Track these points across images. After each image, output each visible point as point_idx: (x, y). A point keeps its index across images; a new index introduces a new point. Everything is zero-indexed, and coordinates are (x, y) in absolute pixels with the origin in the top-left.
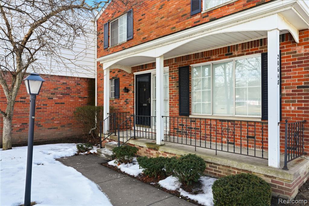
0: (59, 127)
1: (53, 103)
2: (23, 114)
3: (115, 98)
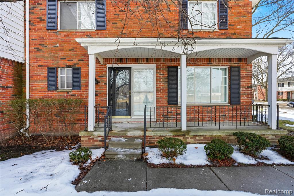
3: (72, 90)
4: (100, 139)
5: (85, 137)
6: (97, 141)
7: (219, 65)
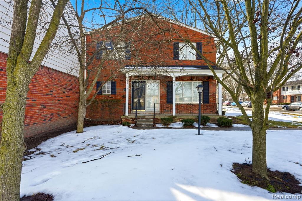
0: (68, 116)
1: (65, 97)
2: (51, 105)
3: (111, 94)
4: (131, 119)
5: (124, 118)
6: (130, 121)
7: (197, 81)
